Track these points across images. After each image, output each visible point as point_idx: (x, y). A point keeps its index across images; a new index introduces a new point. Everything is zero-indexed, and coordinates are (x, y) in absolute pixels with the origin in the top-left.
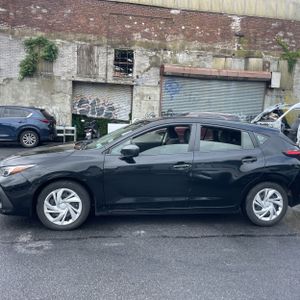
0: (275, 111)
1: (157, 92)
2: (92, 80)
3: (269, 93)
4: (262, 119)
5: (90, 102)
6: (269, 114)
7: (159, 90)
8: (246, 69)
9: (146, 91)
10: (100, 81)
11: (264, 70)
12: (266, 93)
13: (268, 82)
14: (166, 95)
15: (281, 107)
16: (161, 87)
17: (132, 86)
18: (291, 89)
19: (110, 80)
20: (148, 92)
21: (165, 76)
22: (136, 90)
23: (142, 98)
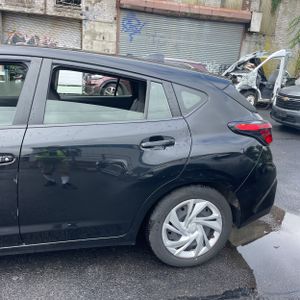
0: (252, 61)
1: (112, 31)
2: (26, 10)
3: (248, 38)
4: (236, 69)
5: (27, 40)
6: (244, 63)
7: (115, 27)
8: (223, 6)
9: (99, 29)
10: (37, 11)
11: (244, 8)
12: (244, 38)
13: (247, 25)
14: (125, 36)
15: (259, 55)
16: (118, 23)
17: (80, 21)
18: (273, 35)
19: (51, 11)
20: (102, 31)
21: (122, 9)
22: (87, 26)
23: (94, 38)
